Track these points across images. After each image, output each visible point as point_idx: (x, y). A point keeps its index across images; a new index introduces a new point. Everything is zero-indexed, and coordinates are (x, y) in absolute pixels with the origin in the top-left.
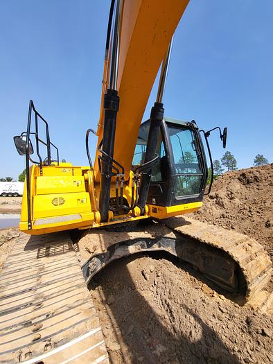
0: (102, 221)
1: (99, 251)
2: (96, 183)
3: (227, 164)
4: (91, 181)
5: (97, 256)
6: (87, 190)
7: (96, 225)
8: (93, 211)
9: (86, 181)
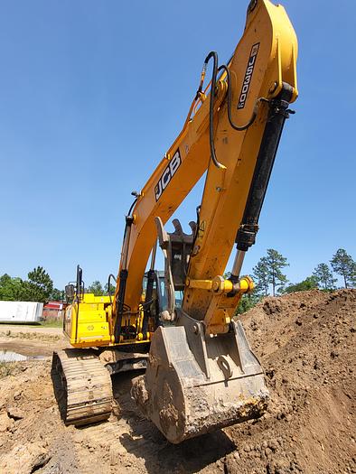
0: (115, 342)
1: (112, 361)
2: (113, 315)
3: (342, 270)
4: (110, 314)
5: (110, 364)
6: (107, 321)
7: (111, 345)
8: (111, 335)
9: (107, 314)
